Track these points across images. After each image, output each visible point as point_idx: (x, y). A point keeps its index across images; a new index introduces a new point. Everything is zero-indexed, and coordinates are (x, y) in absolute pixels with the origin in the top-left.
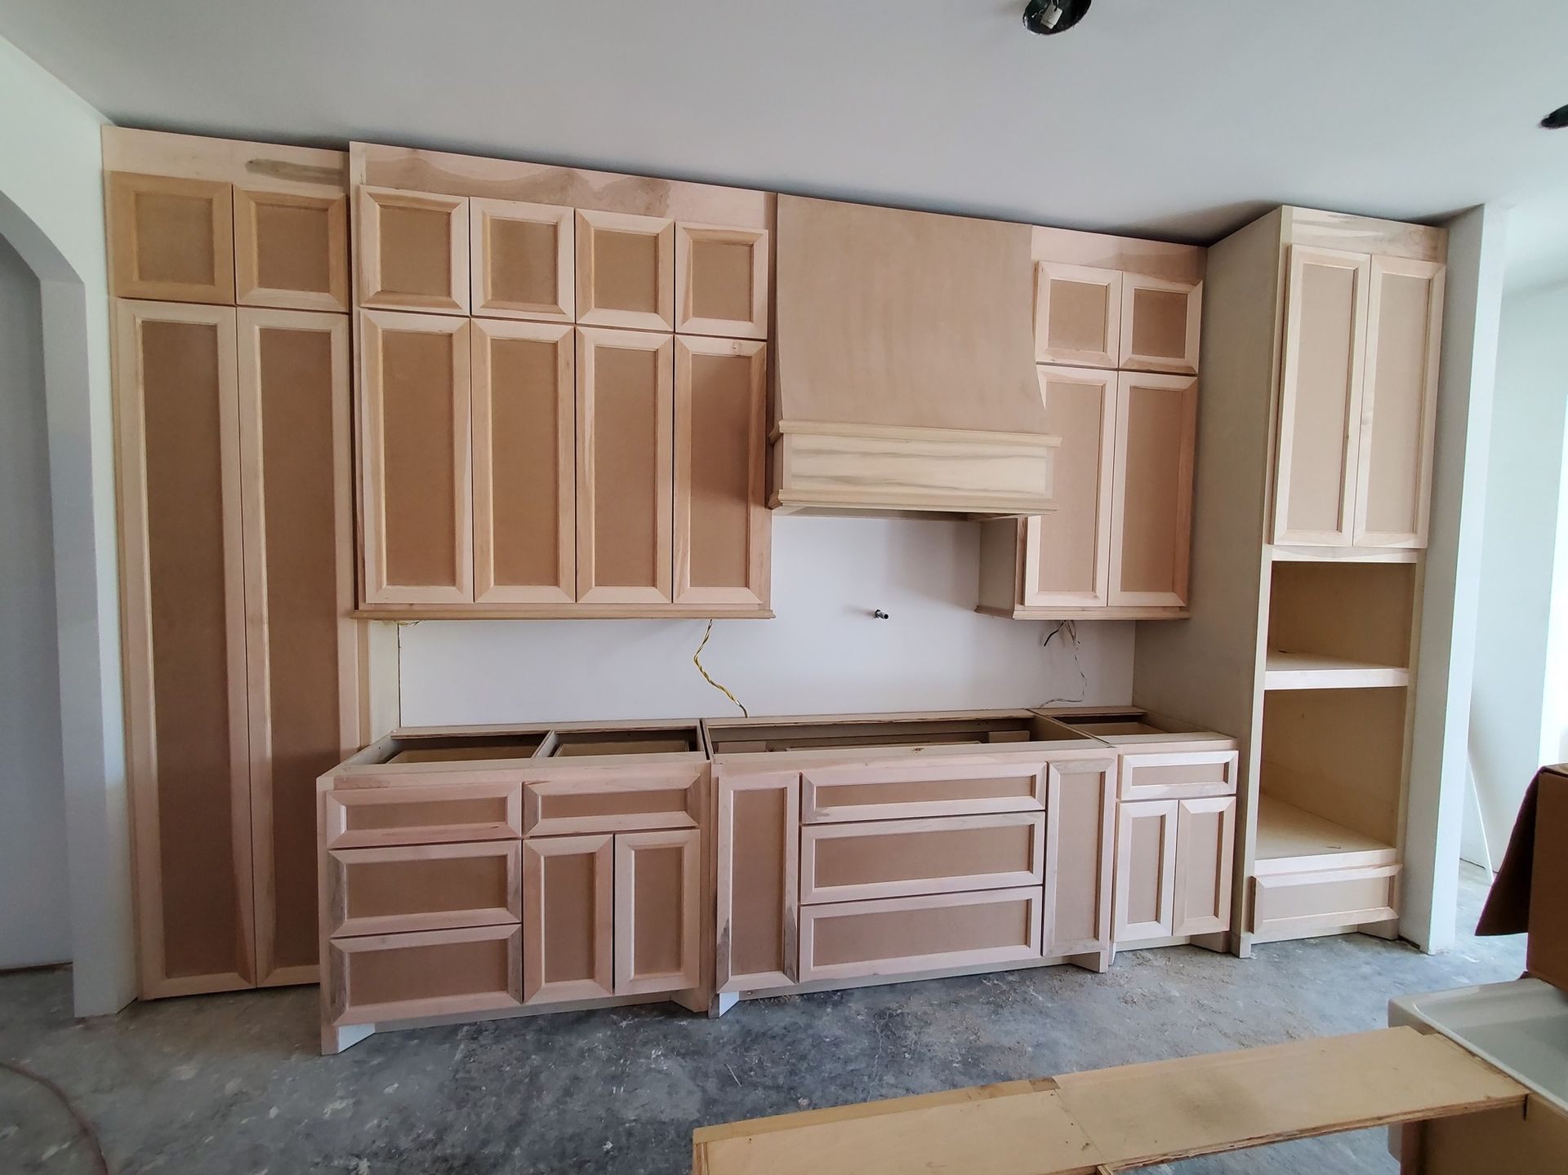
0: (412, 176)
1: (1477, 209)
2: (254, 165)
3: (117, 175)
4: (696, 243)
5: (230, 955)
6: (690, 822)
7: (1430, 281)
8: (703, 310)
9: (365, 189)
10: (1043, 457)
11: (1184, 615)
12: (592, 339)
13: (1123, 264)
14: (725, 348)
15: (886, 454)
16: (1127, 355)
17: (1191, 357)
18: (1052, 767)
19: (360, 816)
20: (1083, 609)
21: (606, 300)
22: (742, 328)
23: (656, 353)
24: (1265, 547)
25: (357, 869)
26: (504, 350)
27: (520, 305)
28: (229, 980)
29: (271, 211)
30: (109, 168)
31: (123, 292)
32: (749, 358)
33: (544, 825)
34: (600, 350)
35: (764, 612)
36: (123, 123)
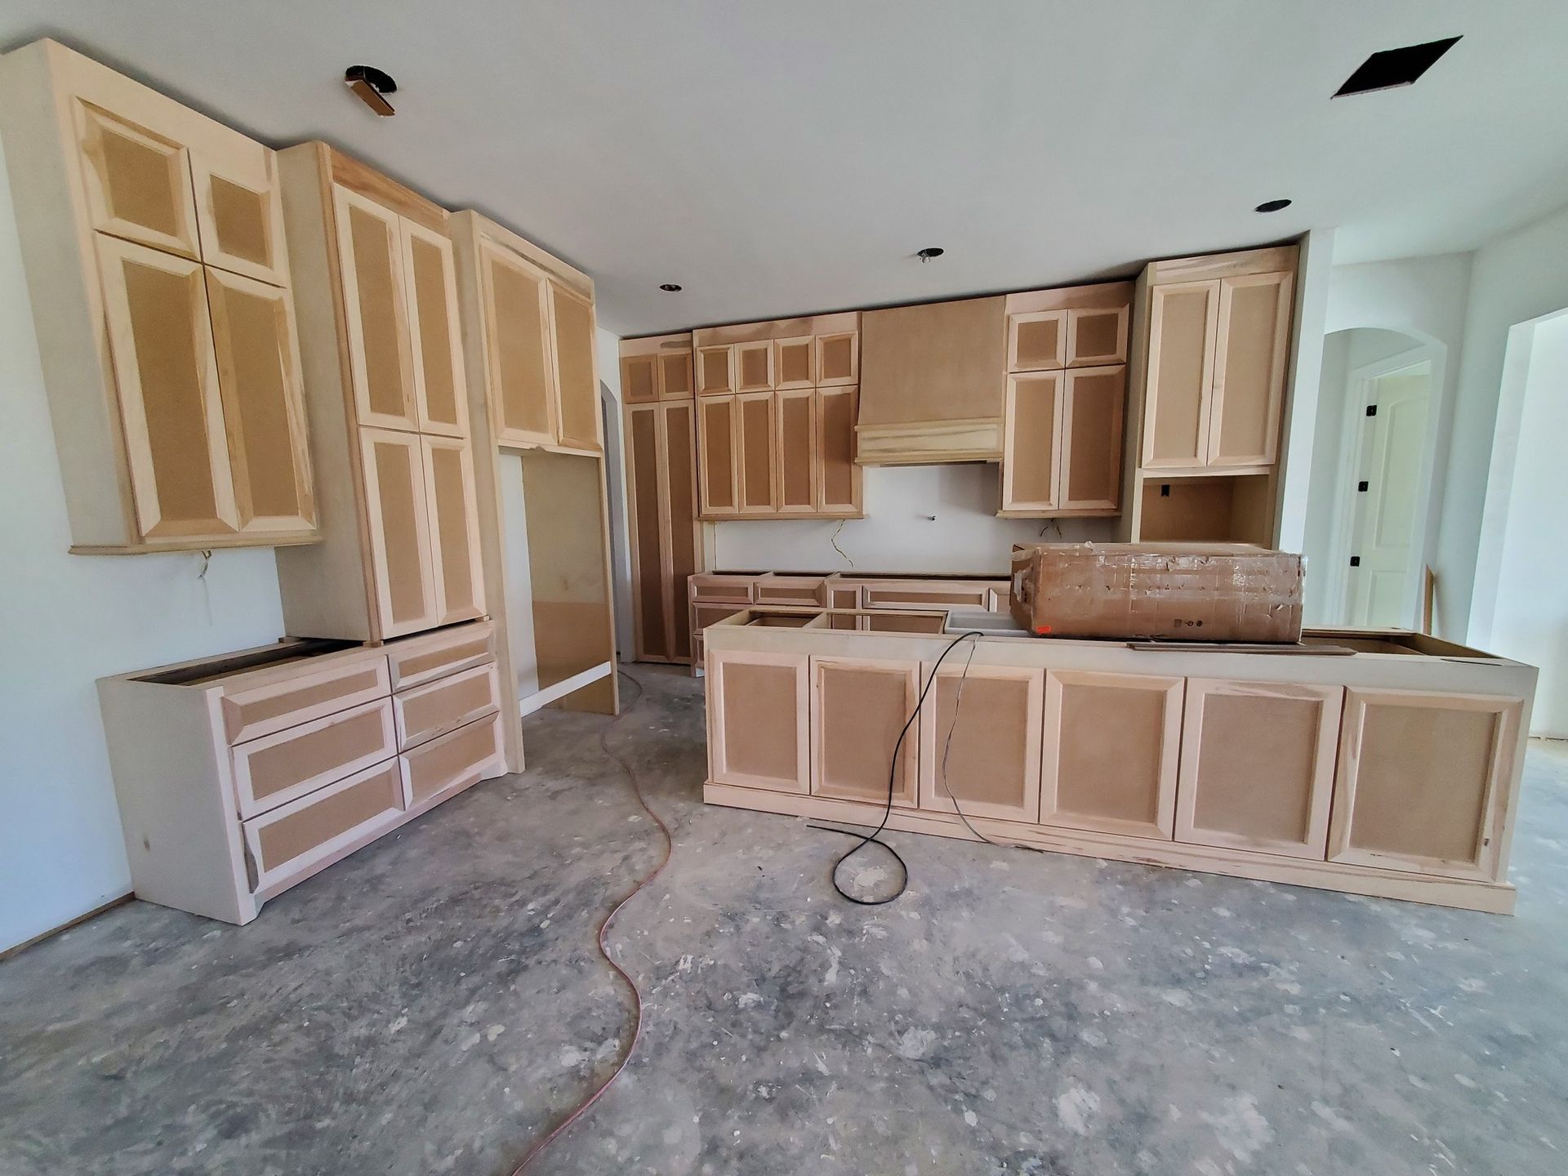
0: (713, 340)
1: (1307, 233)
2: (663, 345)
3: (624, 358)
4: (825, 344)
5: (661, 650)
6: (816, 603)
7: (1279, 285)
8: (828, 375)
9: (698, 349)
10: (995, 429)
11: (1117, 514)
12: (782, 396)
13: (1069, 305)
14: (838, 391)
15: (907, 436)
16: (1072, 357)
17: (1121, 353)
18: (991, 590)
19: (701, 591)
20: (1043, 511)
21: (787, 378)
22: (845, 380)
23: (808, 398)
24: (1137, 470)
25: (700, 610)
26: (749, 406)
27: (753, 386)
28: (661, 659)
29: (670, 363)
30: (623, 356)
31: (627, 402)
32: (850, 394)
33: (761, 600)
34: (785, 401)
35: (859, 516)
36: (625, 338)
